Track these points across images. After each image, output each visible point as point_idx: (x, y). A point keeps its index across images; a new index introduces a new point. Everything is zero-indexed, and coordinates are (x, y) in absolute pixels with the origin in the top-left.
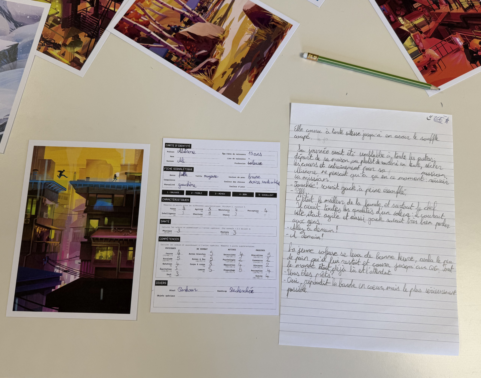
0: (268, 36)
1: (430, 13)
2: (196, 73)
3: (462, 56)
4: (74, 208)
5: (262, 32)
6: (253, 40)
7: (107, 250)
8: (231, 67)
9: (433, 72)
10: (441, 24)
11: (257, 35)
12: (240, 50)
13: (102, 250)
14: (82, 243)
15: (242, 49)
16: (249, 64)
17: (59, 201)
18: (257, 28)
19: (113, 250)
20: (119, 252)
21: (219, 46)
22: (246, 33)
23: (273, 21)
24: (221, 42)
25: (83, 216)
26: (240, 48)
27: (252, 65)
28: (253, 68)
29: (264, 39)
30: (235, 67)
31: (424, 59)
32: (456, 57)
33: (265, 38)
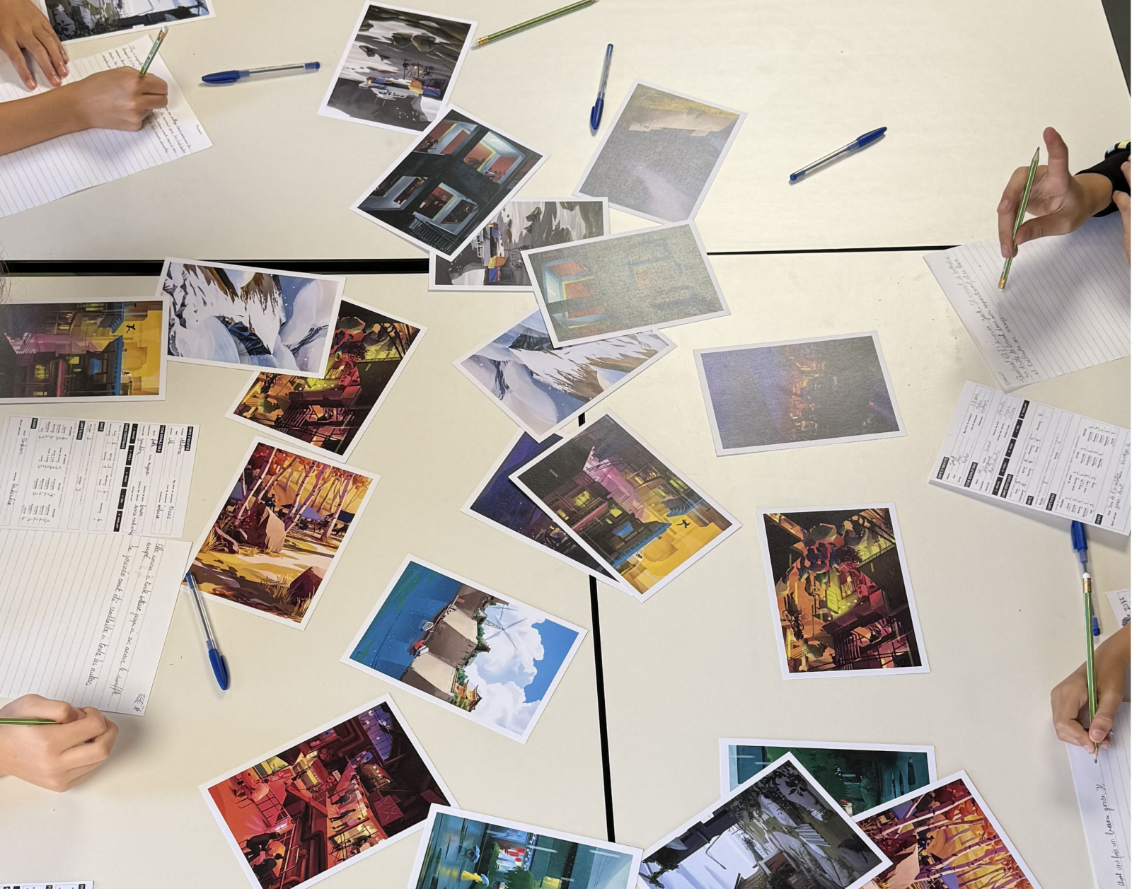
0: (280, 599)
1: (325, 792)
2: (216, 533)
3: (259, 829)
4: (93, 342)
5: (285, 592)
6: (272, 584)
7: (45, 374)
8: (230, 567)
9: (235, 792)
10: (307, 805)
11: (279, 588)
12: (254, 574)
13: (45, 370)
14: (54, 353)
15: (257, 574)
16: (238, 586)
17: (101, 329)
18: (288, 585)
19: (44, 379)
20: (43, 384)
21: (256, 550)
22: (279, 576)
23: (302, 601)
24: (262, 552)
25: (83, 351)
26: (258, 572)
27: (237, 588)
28: (233, 590)
29: (274, 596)
30: (231, 572)
31: (254, 782)
32: (257, 822)
33: (277, 596)
